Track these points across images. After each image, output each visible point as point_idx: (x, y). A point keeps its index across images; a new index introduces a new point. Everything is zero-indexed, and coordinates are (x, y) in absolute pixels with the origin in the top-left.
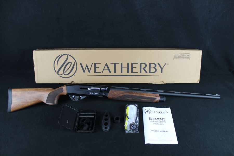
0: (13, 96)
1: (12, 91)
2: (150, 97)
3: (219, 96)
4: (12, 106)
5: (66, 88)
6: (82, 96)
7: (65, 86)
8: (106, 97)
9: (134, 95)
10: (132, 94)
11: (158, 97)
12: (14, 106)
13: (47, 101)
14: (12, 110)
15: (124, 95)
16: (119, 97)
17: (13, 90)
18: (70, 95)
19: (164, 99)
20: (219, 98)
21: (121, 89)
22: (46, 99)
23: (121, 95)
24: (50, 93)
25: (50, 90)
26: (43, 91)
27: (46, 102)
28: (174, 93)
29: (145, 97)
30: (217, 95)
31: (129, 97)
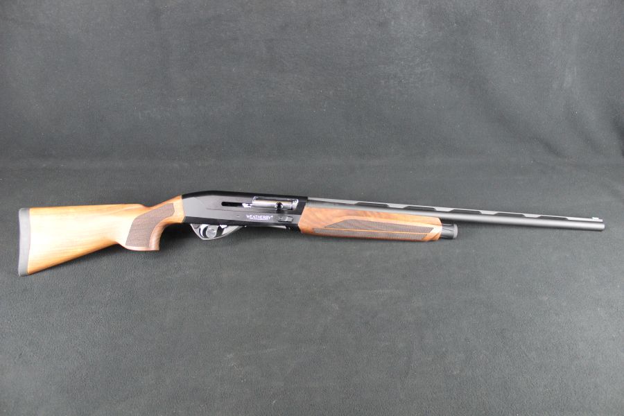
1: (29, 214)
2: (415, 224)
3: (601, 221)
5: (183, 203)
6: (228, 226)
7: (179, 198)
8: (293, 228)
9: (372, 219)
10: (365, 218)
11: (437, 225)
12: (35, 257)
13: (129, 241)
14: (30, 268)
15: (345, 222)
16: (331, 226)
17: (32, 211)
18: (193, 223)
19: (454, 231)
20: (602, 226)
21: (335, 203)
22: (127, 235)
23: (337, 220)
24: (136, 219)
25: (136, 209)
26: (117, 213)
27: (126, 244)
28: (478, 213)
29: (401, 225)
30: (595, 219)
31: (357, 228)
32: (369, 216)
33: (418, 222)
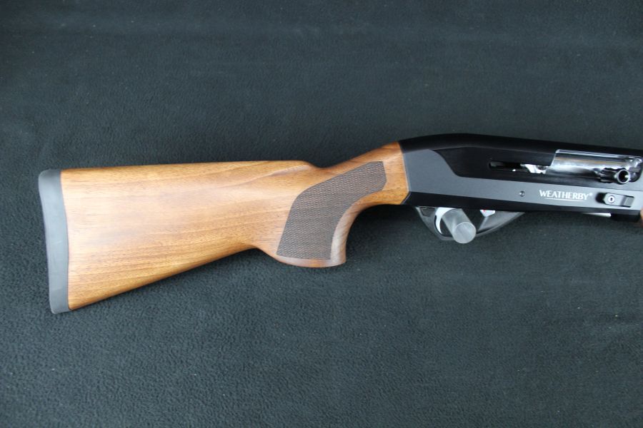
0: (69, 216)
1: (60, 185)
4: (72, 276)
5: (407, 160)
6: (499, 213)
7: (394, 151)
12: (82, 278)
13: (285, 244)
14: (73, 300)
17: (67, 178)
18: (421, 204)
22: (280, 231)
24: (299, 197)
25: (296, 173)
26: (254, 182)
27: (278, 253)
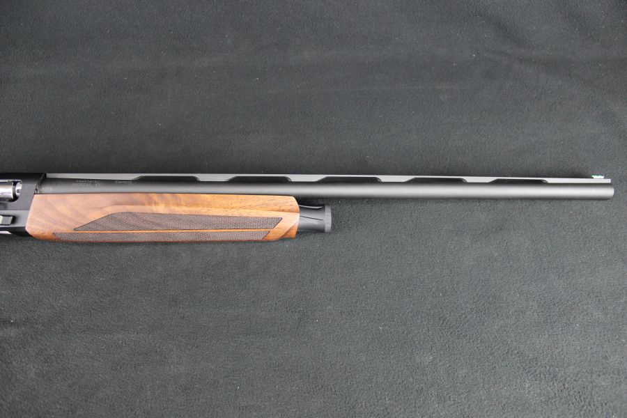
2: (245, 213)
3: (609, 181)
8: (21, 234)
9: (161, 209)
10: (148, 209)
11: (290, 211)
15: (110, 217)
16: (84, 227)
19: (324, 219)
20: (609, 192)
21: (93, 181)
23: (95, 216)
28: (375, 182)
29: (217, 217)
30: (598, 179)
31: (135, 227)
32: (156, 204)
33: (251, 207)
